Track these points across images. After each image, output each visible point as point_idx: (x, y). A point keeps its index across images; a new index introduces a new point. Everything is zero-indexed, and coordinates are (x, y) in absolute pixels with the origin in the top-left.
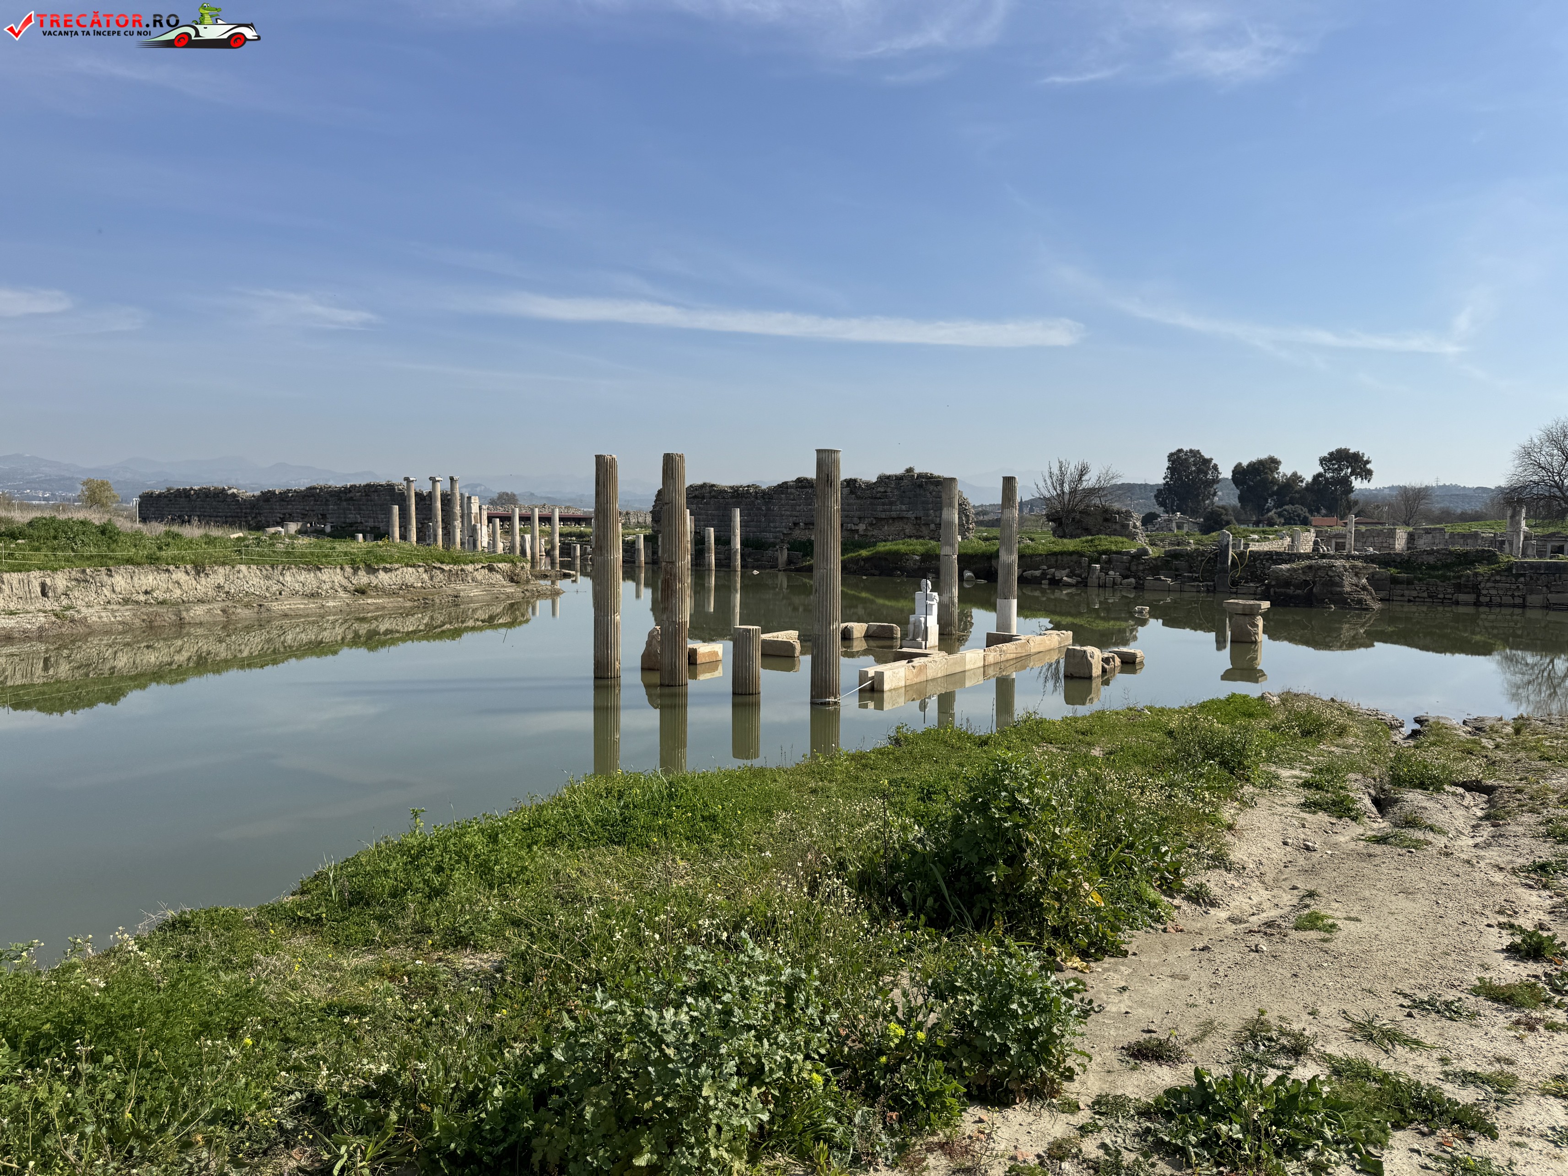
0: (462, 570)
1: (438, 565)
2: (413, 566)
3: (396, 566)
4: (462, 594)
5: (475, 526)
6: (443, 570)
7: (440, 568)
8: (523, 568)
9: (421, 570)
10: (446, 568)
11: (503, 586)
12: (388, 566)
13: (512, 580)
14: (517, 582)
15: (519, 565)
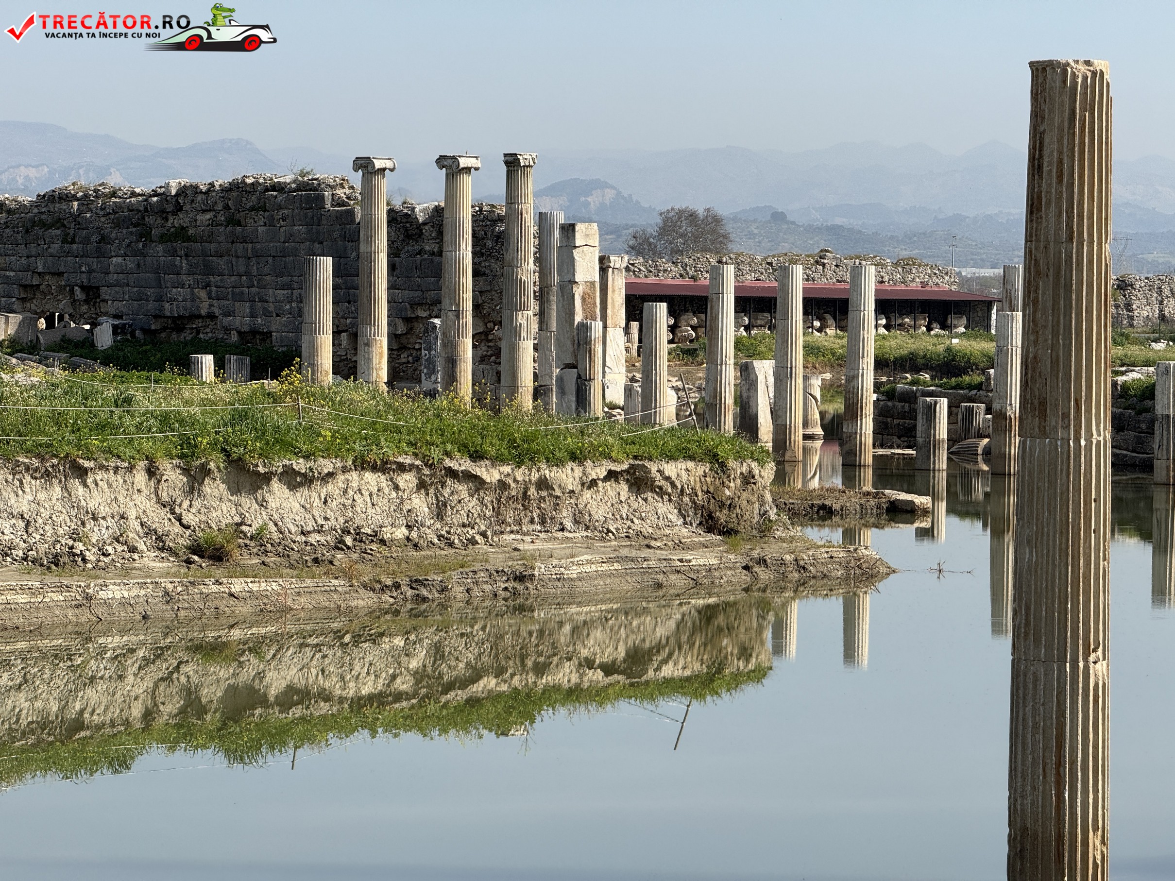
0: (543, 484)
1: (461, 464)
2: (382, 467)
3: (326, 465)
4: (540, 569)
5: (584, 328)
6: (478, 483)
7: (469, 477)
8: (748, 479)
9: (408, 480)
10: (490, 474)
11: (680, 545)
12: (300, 465)
13: (710, 524)
14: (728, 532)
15: (737, 468)
